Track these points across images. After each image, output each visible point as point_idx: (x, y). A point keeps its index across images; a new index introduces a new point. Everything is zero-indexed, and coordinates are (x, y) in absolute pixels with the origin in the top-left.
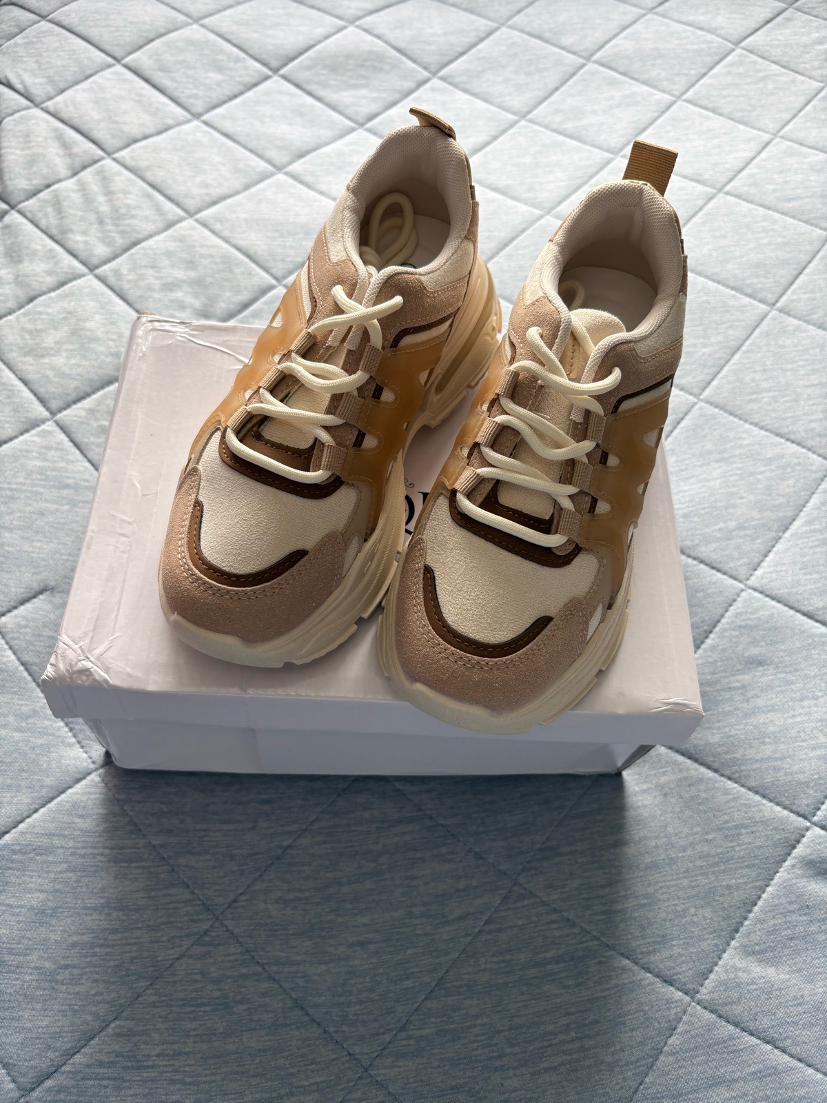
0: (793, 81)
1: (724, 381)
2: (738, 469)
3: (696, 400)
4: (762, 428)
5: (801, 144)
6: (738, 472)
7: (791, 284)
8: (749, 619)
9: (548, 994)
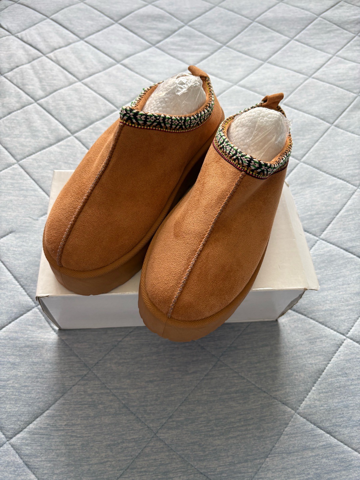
0: (342, 33)
1: (311, 154)
2: (316, 190)
3: (299, 162)
4: (327, 173)
5: (345, 59)
6: (317, 191)
7: (340, 115)
8: (321, 252)
9: (232, 406)
